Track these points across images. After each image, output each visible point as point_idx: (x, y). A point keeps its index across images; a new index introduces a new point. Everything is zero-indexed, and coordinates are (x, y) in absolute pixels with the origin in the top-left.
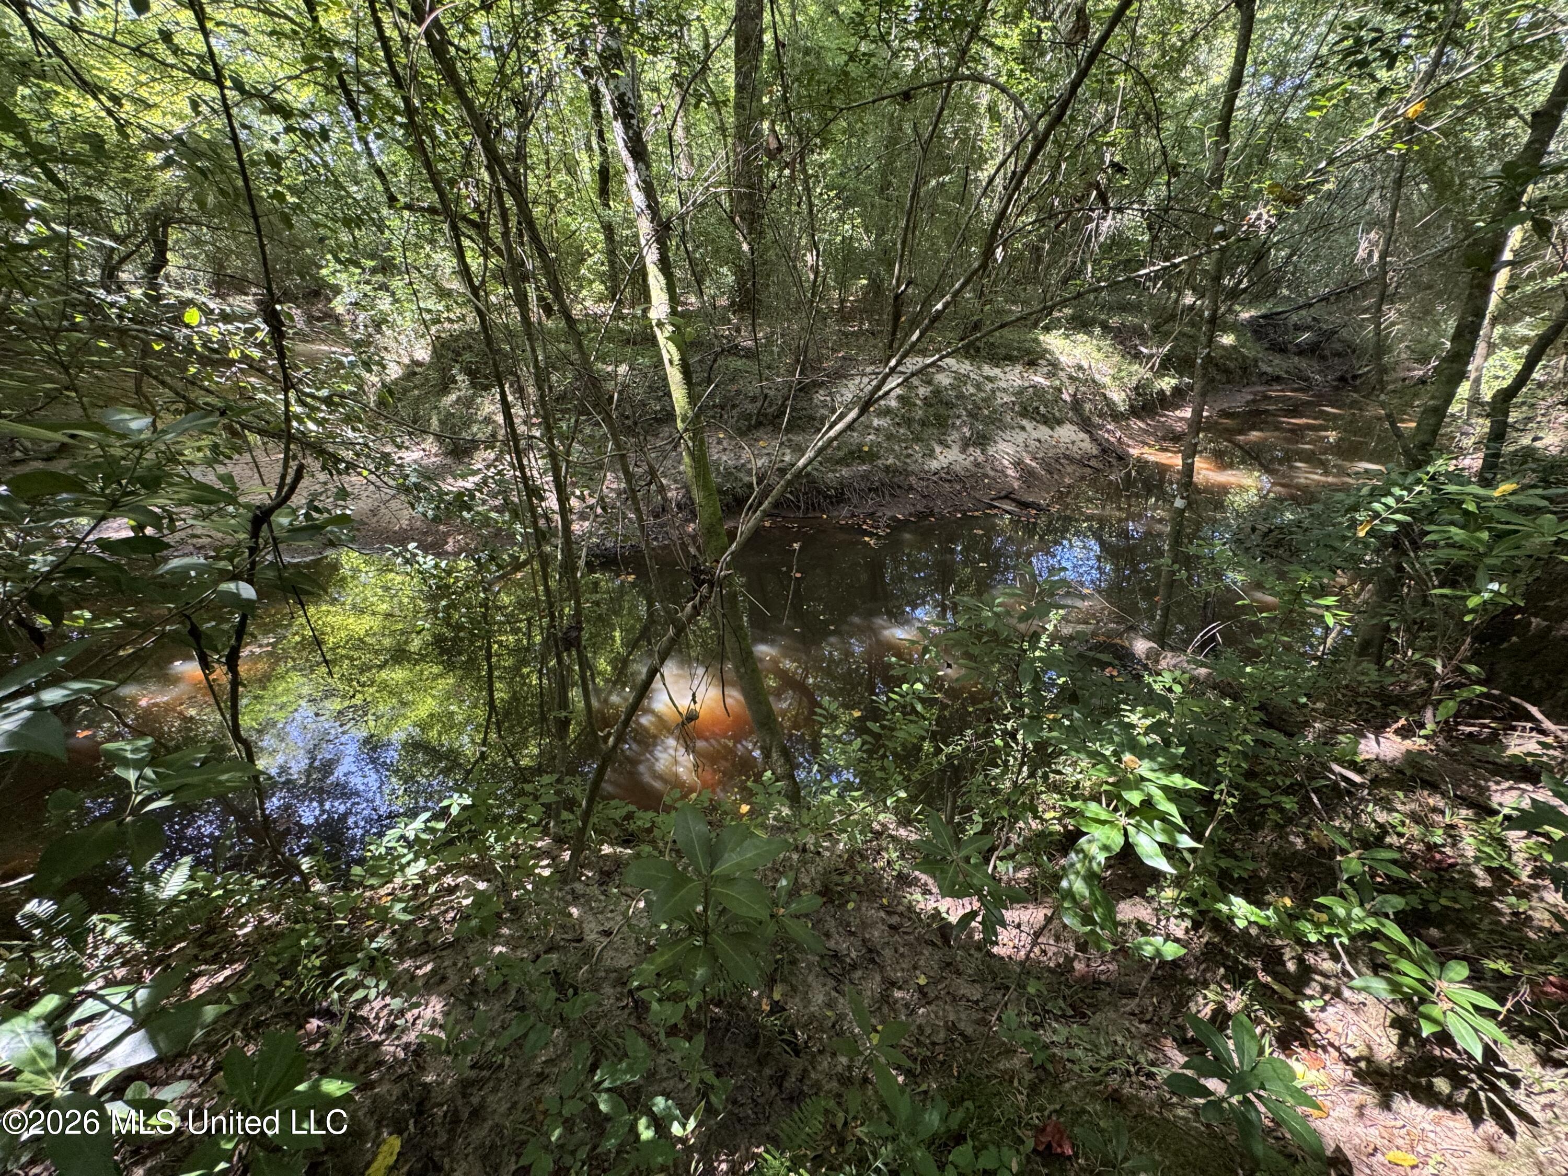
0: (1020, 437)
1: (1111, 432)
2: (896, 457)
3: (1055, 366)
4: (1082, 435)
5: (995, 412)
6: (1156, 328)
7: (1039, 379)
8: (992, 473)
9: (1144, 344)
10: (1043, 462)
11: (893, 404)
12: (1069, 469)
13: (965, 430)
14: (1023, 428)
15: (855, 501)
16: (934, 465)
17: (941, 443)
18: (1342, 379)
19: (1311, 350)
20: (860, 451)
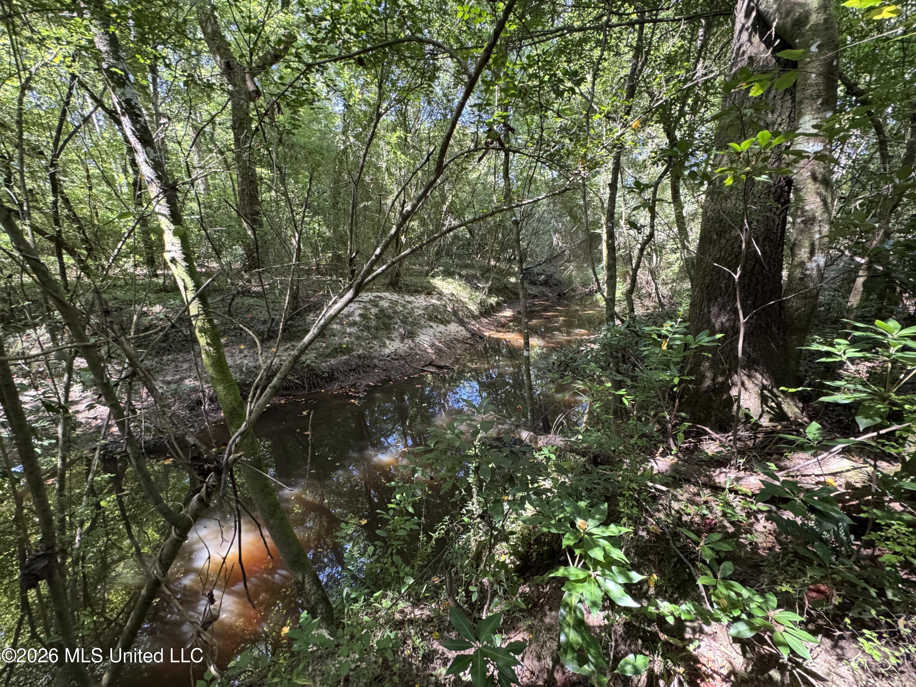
0: (431, 332)
1: (474, 325)
2: (364, 349)
3: (440, 294)
4: (461, 328)
5: (415, 319)
6: (482, 275)
7: (434, 301)
8: (420, 352)
9: (479, 283)
10: (445, 343)
11: (358, 319)
12: (459, 346)
13: (401, 330)
14: (431, 327)
15: (342, 378)
16: (387, 351)
17: (389, 338)
18: (559, 295)
19: (545, 283)
20: (341, 348)
